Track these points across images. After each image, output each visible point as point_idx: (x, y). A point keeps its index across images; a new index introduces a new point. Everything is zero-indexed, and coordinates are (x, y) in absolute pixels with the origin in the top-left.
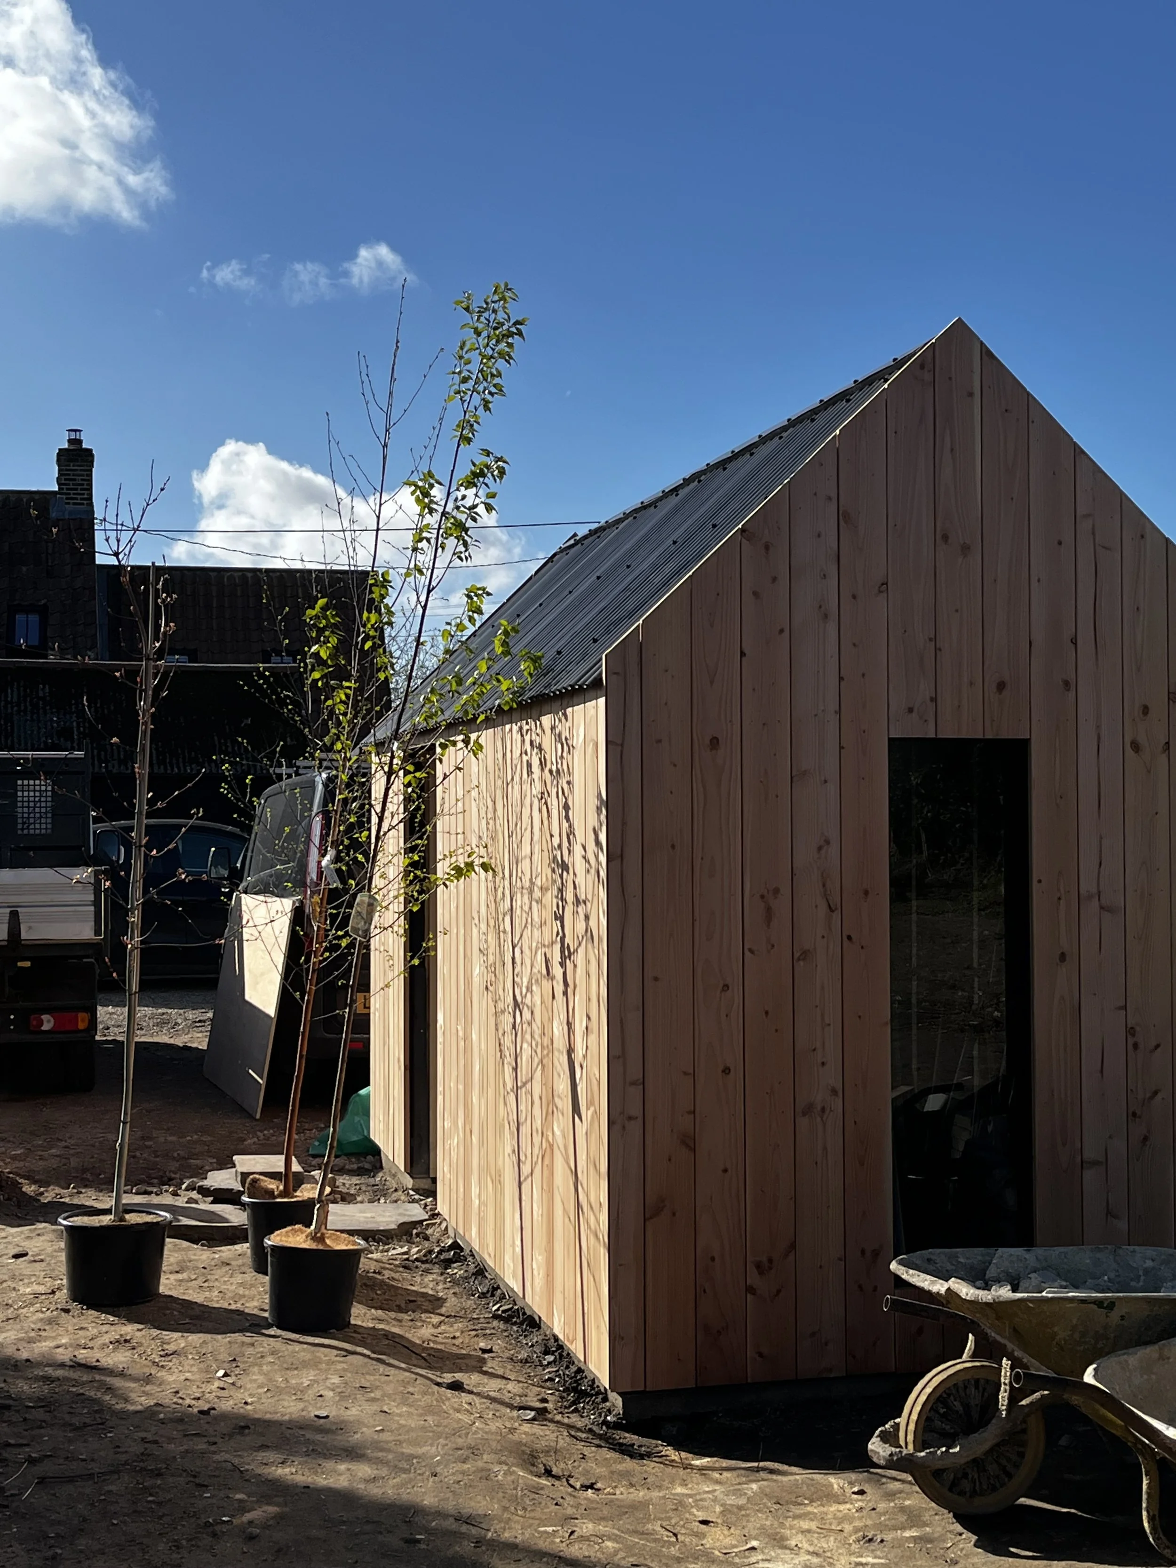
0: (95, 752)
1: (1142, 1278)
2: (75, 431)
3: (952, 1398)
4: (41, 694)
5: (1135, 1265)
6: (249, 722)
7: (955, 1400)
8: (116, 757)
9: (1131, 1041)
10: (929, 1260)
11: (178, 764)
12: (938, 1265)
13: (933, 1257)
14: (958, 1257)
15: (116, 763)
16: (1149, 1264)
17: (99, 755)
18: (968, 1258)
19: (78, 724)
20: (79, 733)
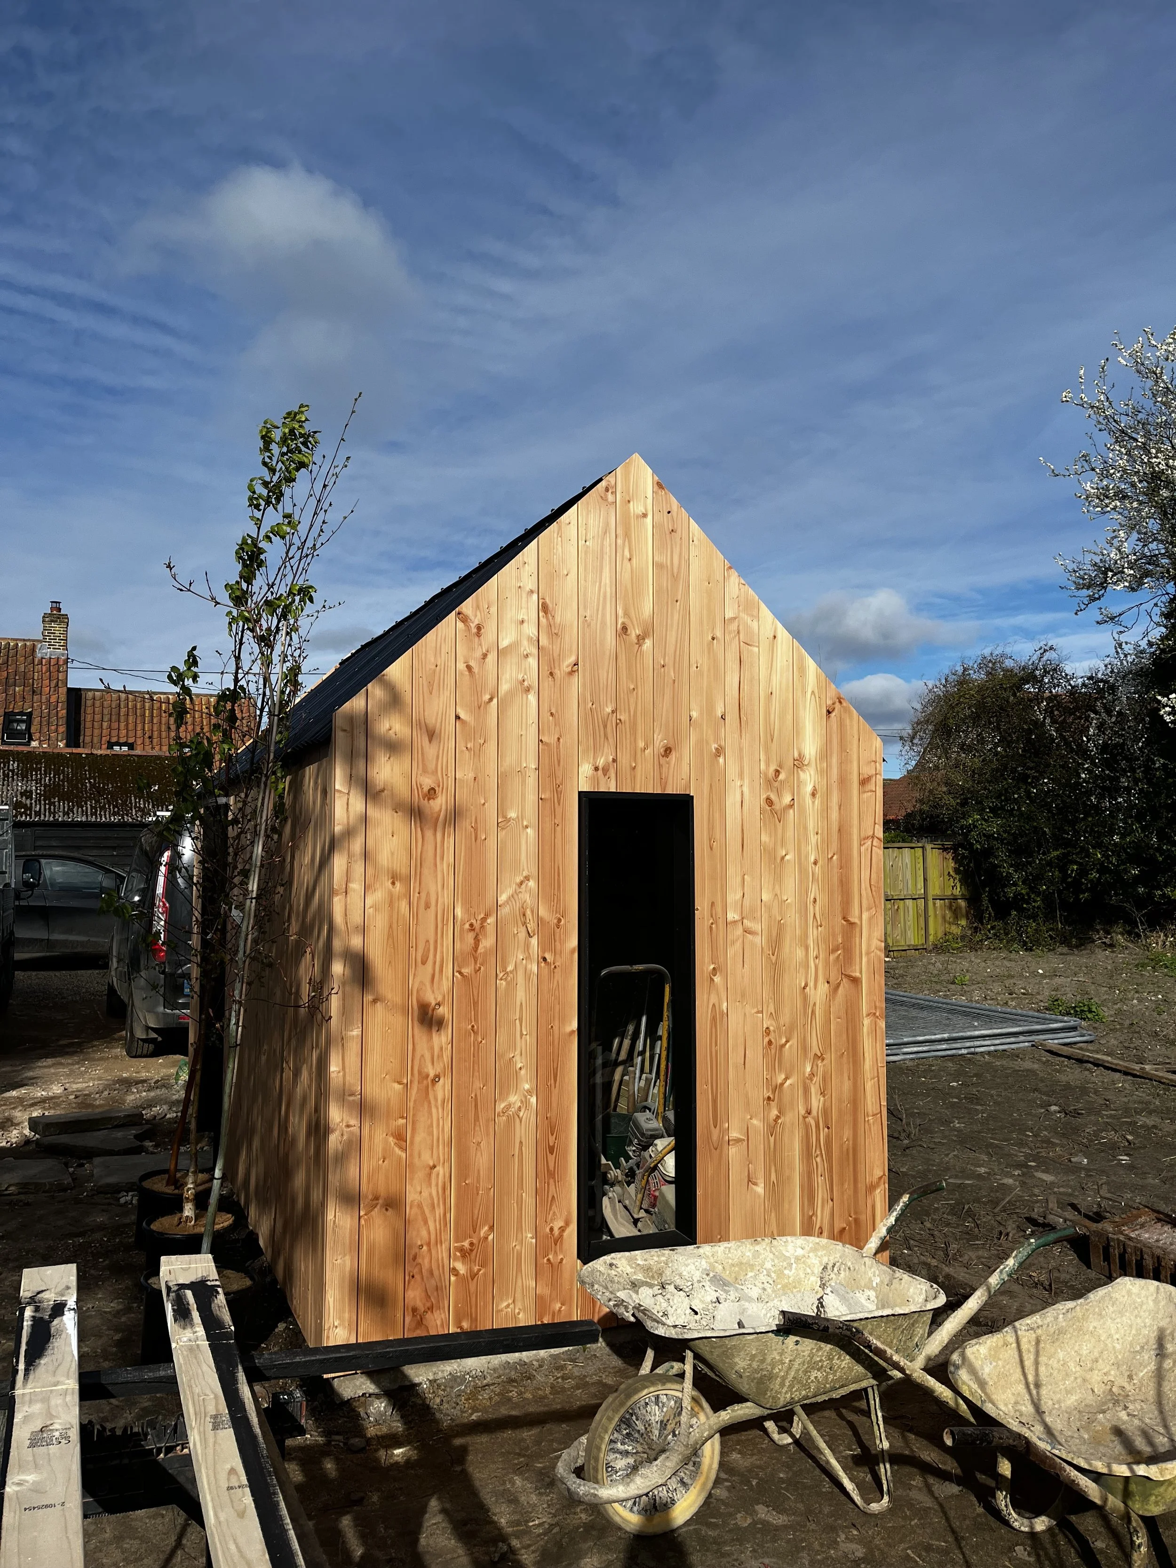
0: (47, 807)
1: (794, 1266)
2: (56, 602)
3: (634, 1418)
4: (11, 768)
5: (787, 1254)
6: (156, 788)
7: (637, 1420)
8: (61, 810)
9: (766, 1040)
10: (611, 1265)
11: (105, 815)
12: (618, 1270)
13: (614, 1262)
14: (636, 1259)
15: (61, 814)
16: (800, 1252)
17: (50, 809)
18: (646, 1260)
19: (37, 788)
20: (37, 794)
